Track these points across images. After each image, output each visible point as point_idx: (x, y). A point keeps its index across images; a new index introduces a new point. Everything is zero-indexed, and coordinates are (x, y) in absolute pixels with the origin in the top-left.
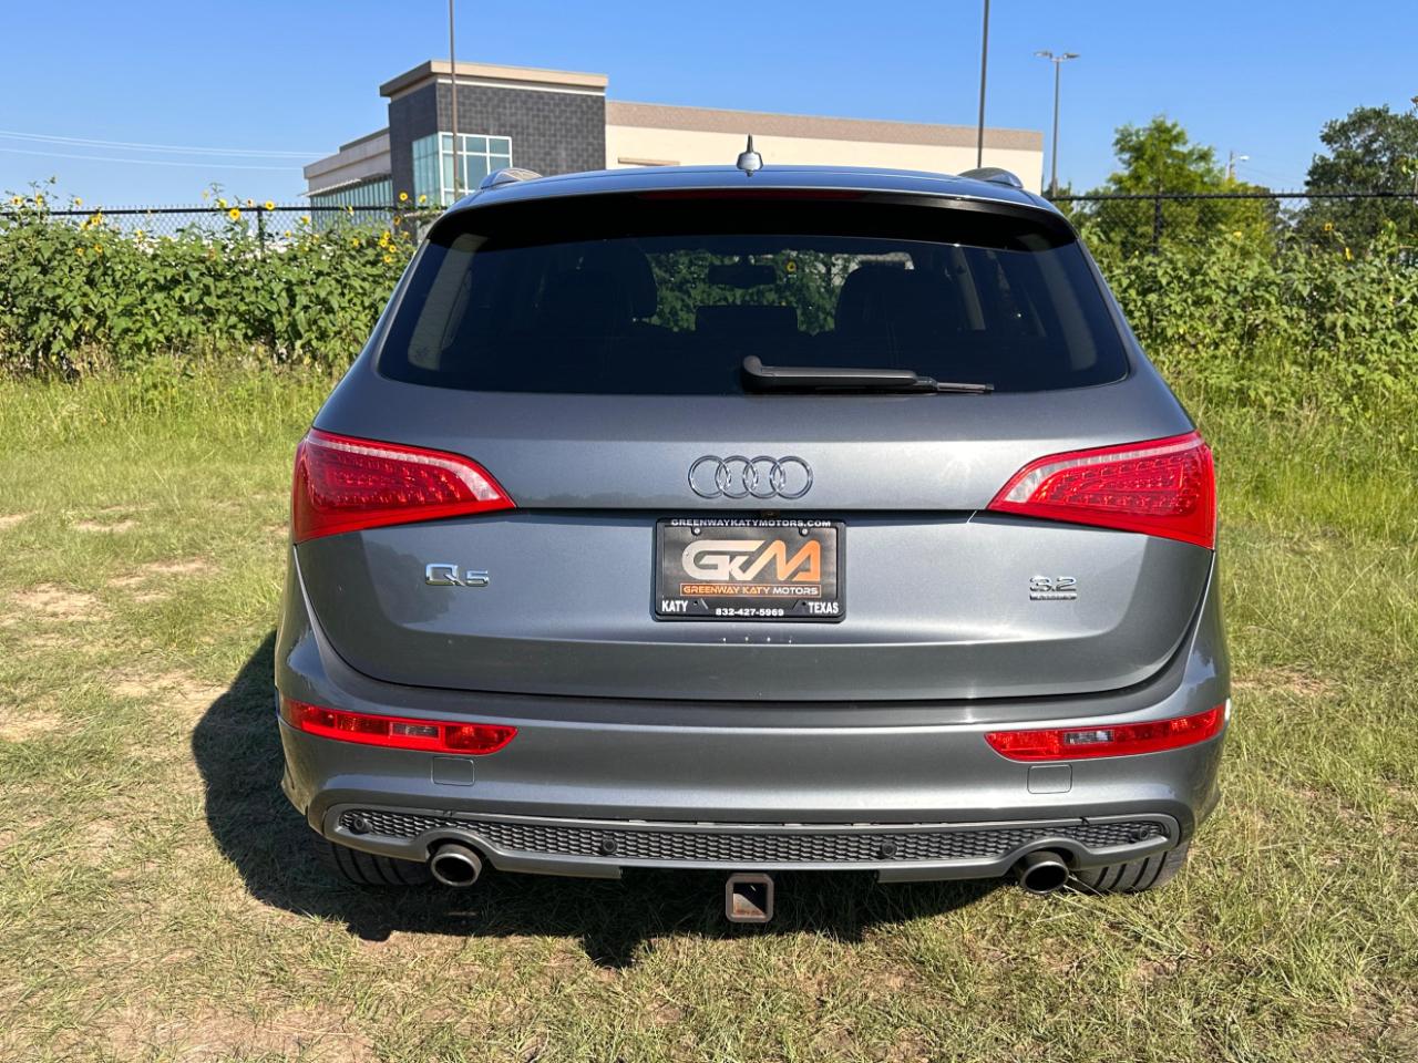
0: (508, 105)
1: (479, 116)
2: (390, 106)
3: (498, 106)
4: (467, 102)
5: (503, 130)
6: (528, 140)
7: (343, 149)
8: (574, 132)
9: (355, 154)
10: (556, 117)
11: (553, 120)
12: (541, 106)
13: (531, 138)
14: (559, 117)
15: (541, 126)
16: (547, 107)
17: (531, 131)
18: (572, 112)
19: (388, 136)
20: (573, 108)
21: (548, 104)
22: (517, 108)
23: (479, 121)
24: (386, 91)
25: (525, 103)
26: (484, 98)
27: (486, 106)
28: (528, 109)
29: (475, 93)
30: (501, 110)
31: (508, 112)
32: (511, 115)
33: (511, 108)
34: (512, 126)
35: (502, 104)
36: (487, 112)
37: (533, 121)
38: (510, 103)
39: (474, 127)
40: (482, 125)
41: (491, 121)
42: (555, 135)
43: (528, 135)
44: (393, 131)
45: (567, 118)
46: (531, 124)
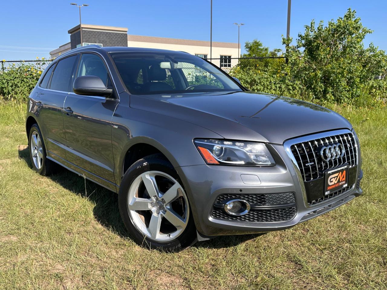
0: (101, 36)
1: (94, 38)
2: (71, 36)
3: (99, 36)
4: (90, 35)
5: (100, 42)
6: (107, 45)
7: (60, 47)
8: (119, 43)
9: (63, 49)
10: (114, 39)
11: (113, 39)
12: (110, 36)
13: (108, 44)
14: (115, 39)
15: (110, 41)
16: (112, 36)
17: (108, 42)
18: (118, 37)
19: (70, 44)
20: (119, 37)
21: (112, 35)
22: (104, 36)
23: (94, 40)
24: (70, 32)
25: (106, 35)
26: (95, 34)
27: (95, 36)
28: (107, 37)
29: (92, 32)
30: (99, 37)
31: (101, 37)
32: (103, 38)
33: (102, 37)
34: (102, 41)
35: (100, 35)
36: (96, 38)
38: (102, 35)
39: (89, 41)
40: (95, 41)
41: (97, 40)
42: (114, 44)
43: (107, 43)
44: (72, 42)
45: (117, 39)
46: (108, 41)
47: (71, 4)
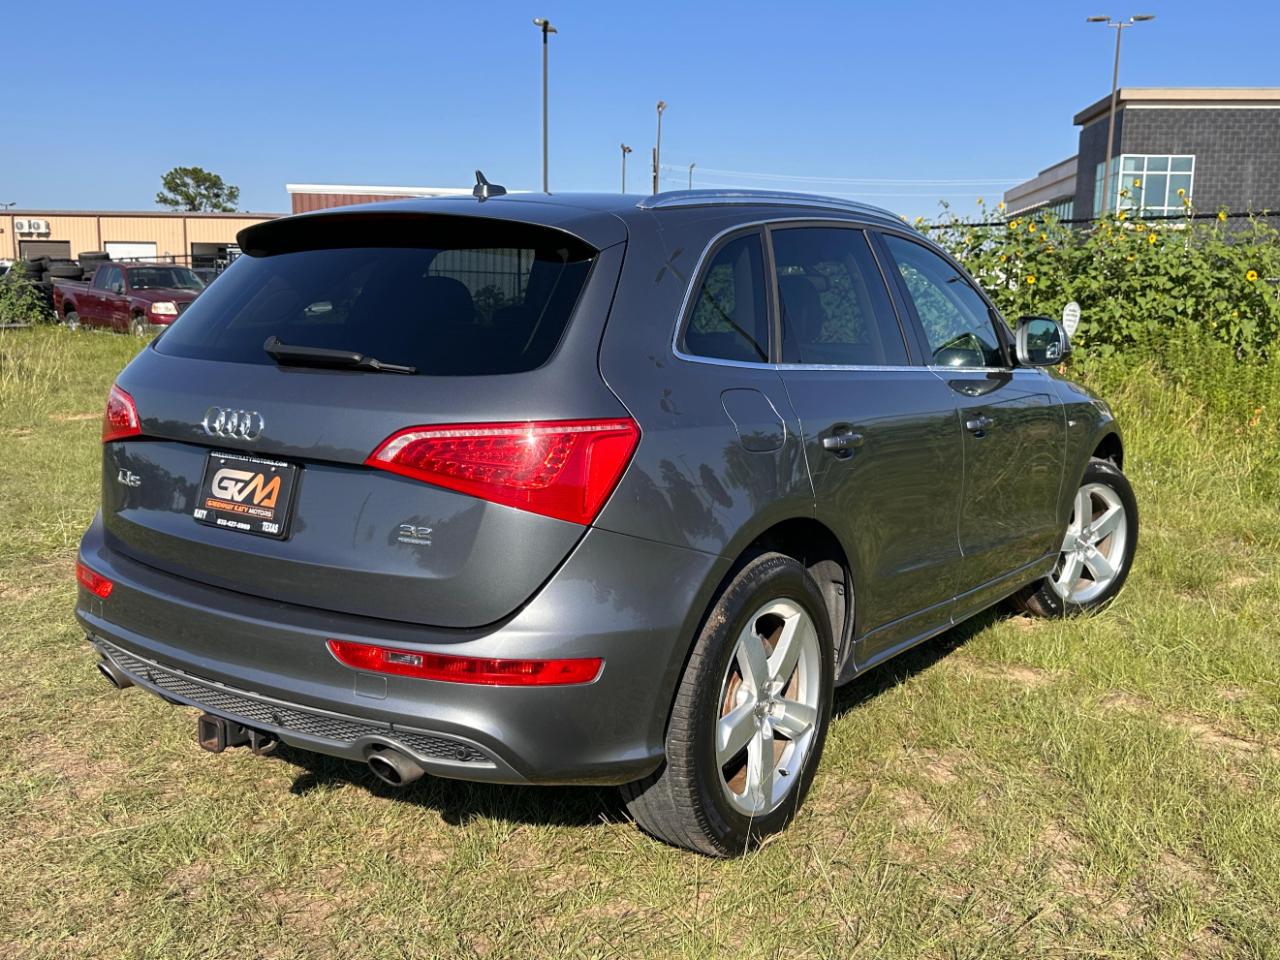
0: (1195, 125)
1: (1164, 137)
2: (1082, 133)
3: (1185, 126)
4: (1153, 125)
5: (1187, 149)
6: (1213, 157)
7: (1041, 174)
8: (1265, 146)
10: (1246, 133)
11: (1243, 136)
12: (1231, 124)
13: (1216, 155)
14: (1250, 133)
15: (1229, 143)
16: (1237, 125)
17: (1217, 148)
18: (1264, 127)
19: (1076, 161)
20: (1266, 124)
21: (1239, 121)
22: (1204, 127)
23: (1163, 142)
24: (1079, 120)
25: (1214, 121)
26: (1171, 119)
27: (1171, 127)
28: (1216, 127)
29: (1162, 115)
30: (1188, 130)
31: (1195, 131)
32: (1198, 134)
33: (1198, 127)
34: (1198, 145)
35: (1189, 125)
36: (1173, 133)
37: (1221, 138)
38: (1198, 122)
39: (1157, 148)
40: (1166, 145)
41: (1176, 142)
42: (1243, 151)
43: (1214, 152)
44: (1081, 157)
45: (1258, 133)
46: (1218, 142)
47: (1088, 20)
